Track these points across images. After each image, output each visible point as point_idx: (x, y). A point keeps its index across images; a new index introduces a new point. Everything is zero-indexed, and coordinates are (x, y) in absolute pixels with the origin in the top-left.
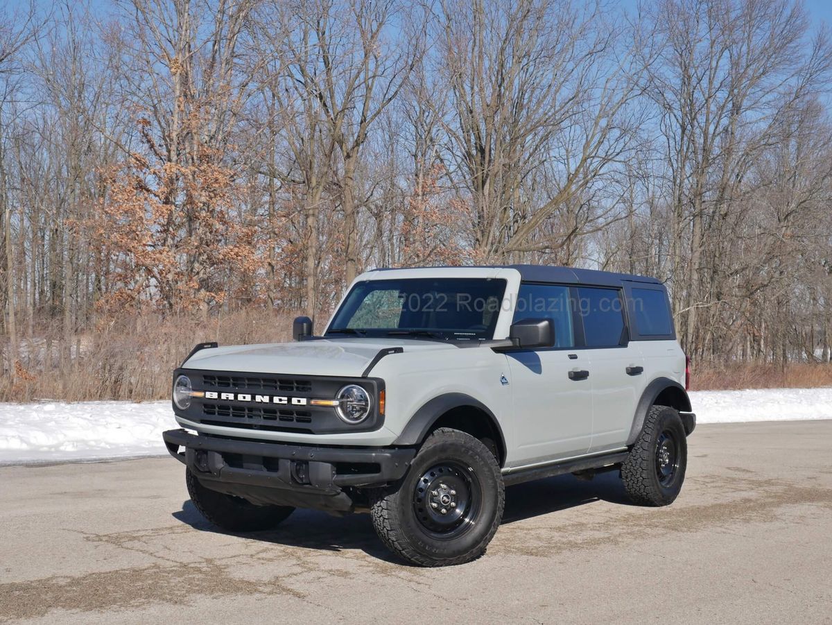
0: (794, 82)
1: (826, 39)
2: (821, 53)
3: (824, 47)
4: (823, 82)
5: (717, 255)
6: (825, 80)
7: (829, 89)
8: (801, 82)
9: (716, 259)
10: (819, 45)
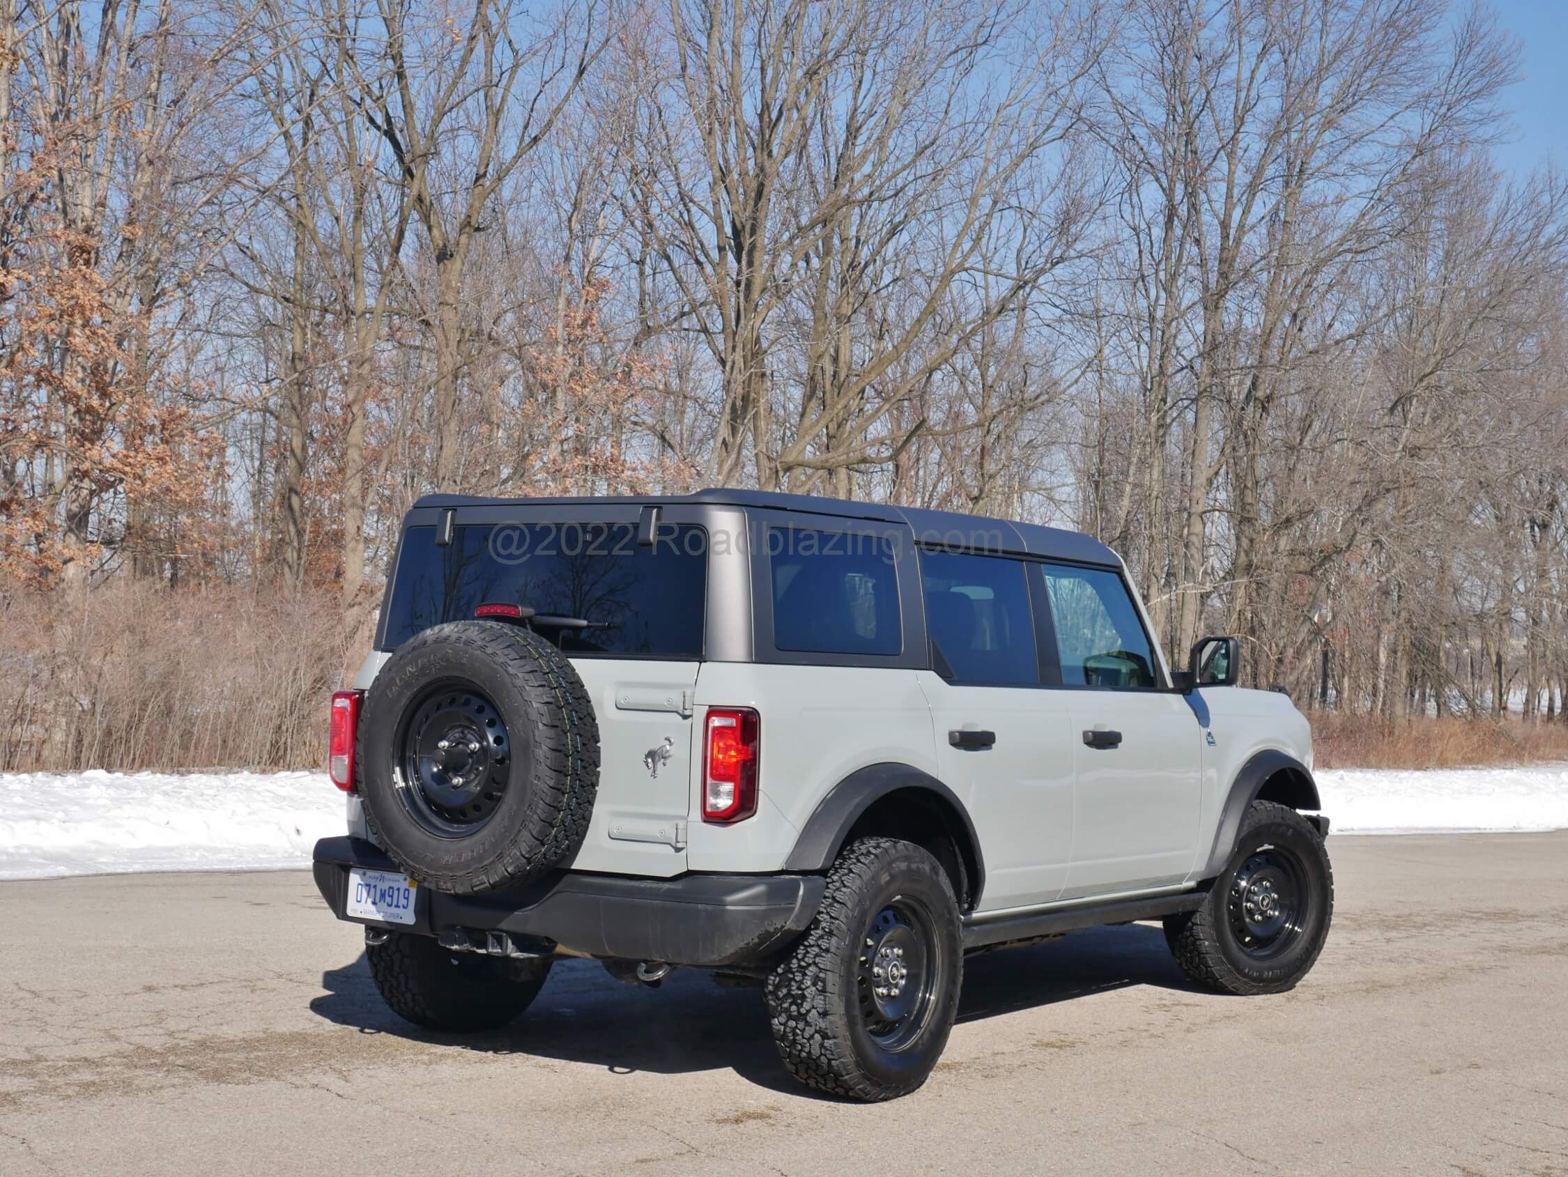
0: (1415, 123)
1: (1481, 33)
2: (1470, 61)
3: (1478, 49)
4: (1474, 121)
5: (1249, 485)
6: (1479, 117)
7: (1487, 137)
8: (1429, 121)
9: (1248, 492)
10: (1465, 46)
